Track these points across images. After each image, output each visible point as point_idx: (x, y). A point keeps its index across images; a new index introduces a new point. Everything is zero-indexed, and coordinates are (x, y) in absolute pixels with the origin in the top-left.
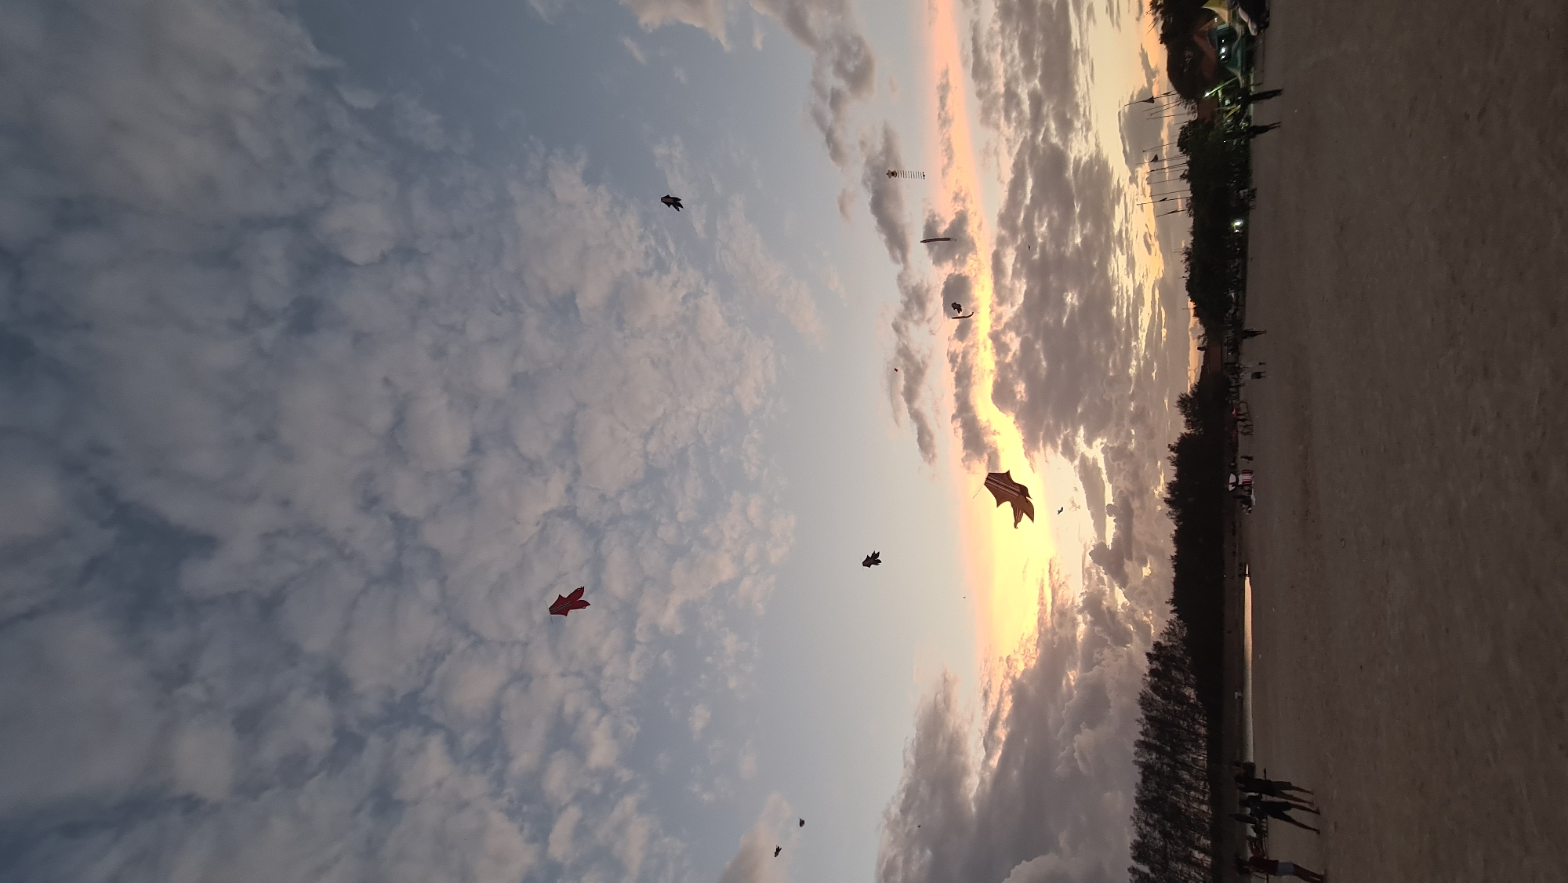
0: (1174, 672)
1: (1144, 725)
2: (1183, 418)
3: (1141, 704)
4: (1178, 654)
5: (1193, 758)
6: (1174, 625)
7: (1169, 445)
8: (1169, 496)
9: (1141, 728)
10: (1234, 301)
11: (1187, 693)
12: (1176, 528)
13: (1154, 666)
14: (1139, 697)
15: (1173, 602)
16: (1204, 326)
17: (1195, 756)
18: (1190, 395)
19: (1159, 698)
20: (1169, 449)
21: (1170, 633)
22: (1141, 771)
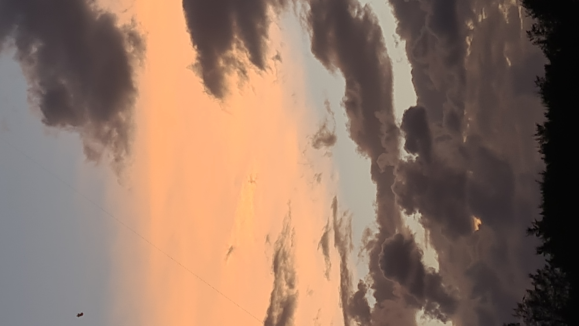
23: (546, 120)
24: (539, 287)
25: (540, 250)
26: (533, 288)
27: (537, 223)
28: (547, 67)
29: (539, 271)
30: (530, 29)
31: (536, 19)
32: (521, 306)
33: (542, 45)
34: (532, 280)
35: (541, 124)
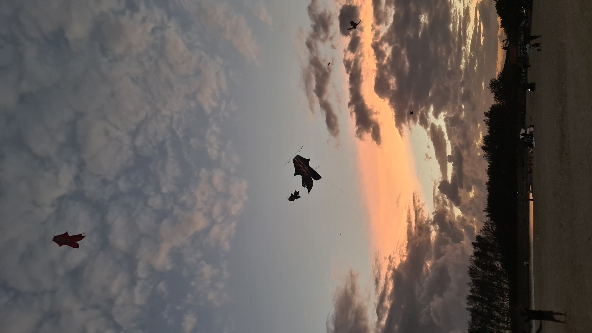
0: (488, 253)
1: (472, 286)
2: (493, 95)
3: (470, 274)
4: (491, 241)
5: (501, 303)
6: (488, 225)
7: (485, 113)
8: (484, 145)
9: (470, 288)
10: (525, 15)
11: (496, 265)
12: (489, 165)
13: (477, 250)
14: (468, 269)
15: (488, 210)
16: (507, 33)
17: (502, 302)
18: (497, 79)
19: (480, 269)
20: (484, 115)
21: (486, 230)
22: (470, 314)
23: (489, 181)
24: (487, 225)
25: (487, 216)
26: (484, 226)
27: (486, 209)
28: (489, 166)
29: (486, 221)
30: (484, 156)
31: (485, 153)
32: (481, 230)
33: (487, 160)
34: (484, 223)
35: (487, 182)
